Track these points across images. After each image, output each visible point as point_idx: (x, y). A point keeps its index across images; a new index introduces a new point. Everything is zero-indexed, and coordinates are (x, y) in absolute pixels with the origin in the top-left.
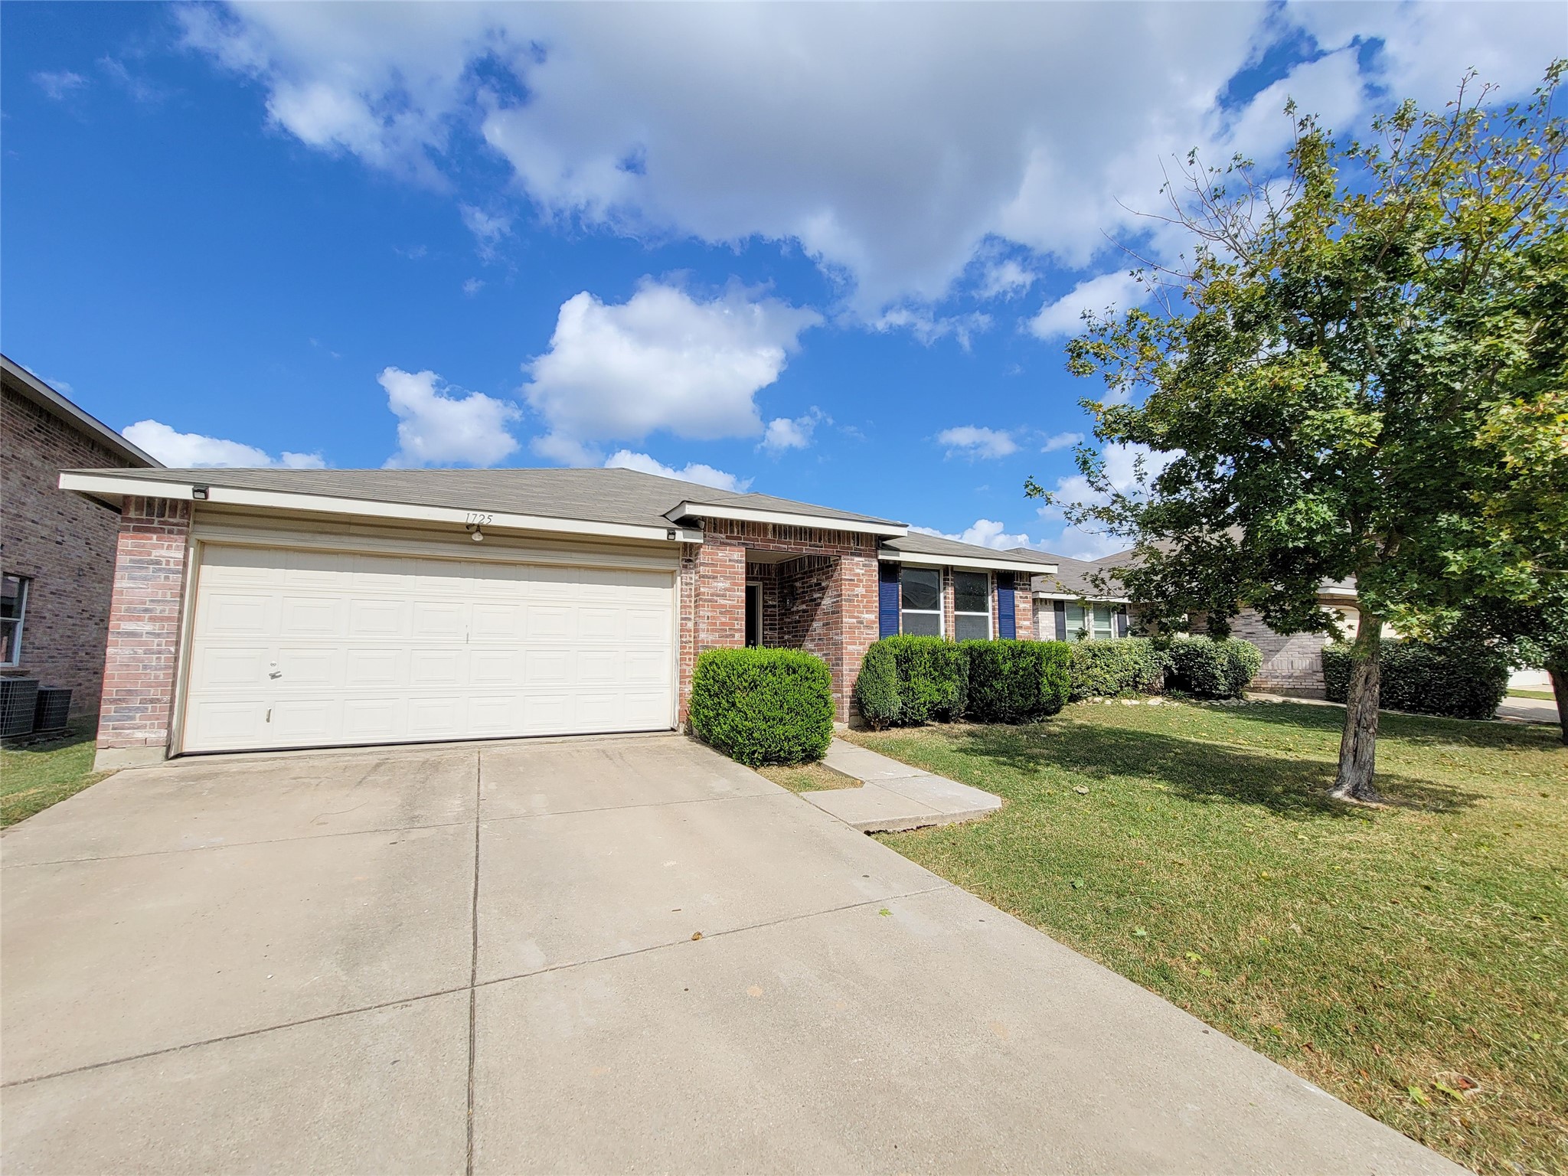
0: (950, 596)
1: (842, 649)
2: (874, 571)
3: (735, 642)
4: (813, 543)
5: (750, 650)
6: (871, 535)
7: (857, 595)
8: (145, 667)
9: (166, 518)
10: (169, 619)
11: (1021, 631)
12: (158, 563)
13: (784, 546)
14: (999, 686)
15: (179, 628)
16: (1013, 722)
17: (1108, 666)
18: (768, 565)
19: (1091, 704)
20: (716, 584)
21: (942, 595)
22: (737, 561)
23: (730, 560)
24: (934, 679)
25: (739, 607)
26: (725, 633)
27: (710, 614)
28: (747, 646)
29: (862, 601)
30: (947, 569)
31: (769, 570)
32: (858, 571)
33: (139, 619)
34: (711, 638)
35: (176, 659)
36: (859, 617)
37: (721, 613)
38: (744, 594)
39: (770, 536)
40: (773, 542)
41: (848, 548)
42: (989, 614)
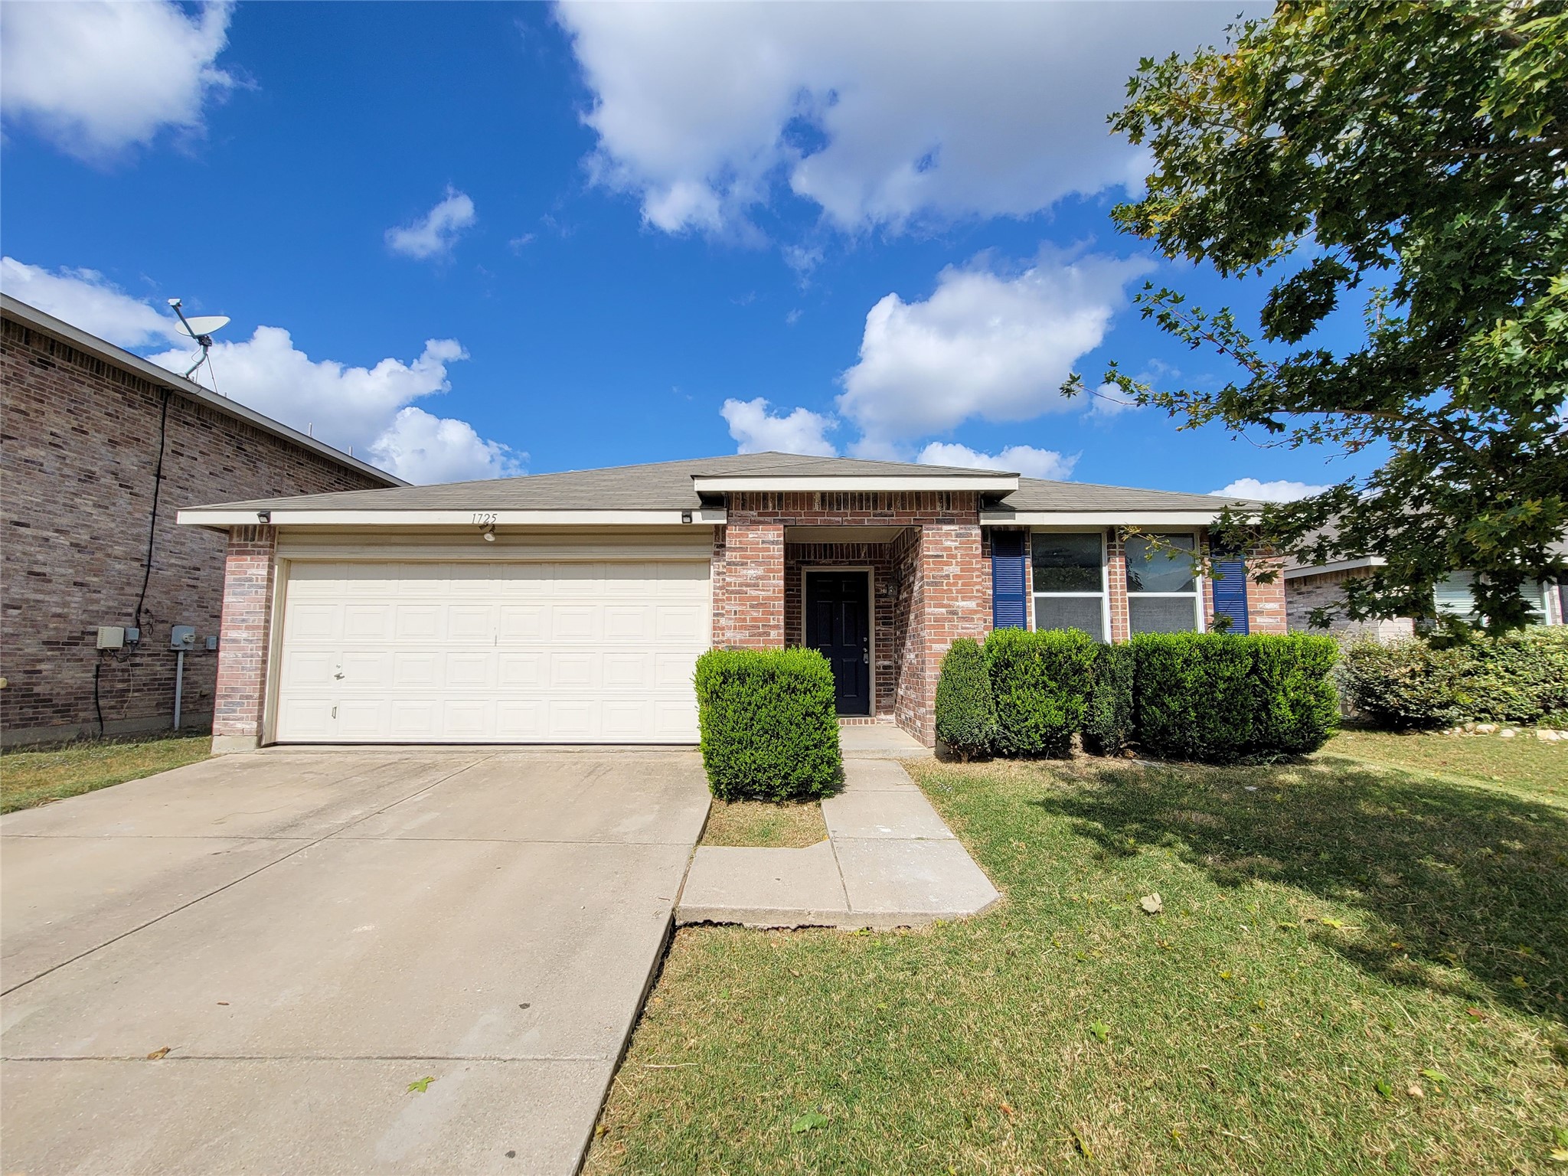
0: (1118, 570)
1: (923, 648)
2: (975, 542)
3: (771, 641)
4: (879, 511)
5: (792, 653)
6: (969, 493)
7: (948, 576)
8: (243, 669)
9: (256, 542)
10: (258, 627)
11: (1259, 619)
12: (251, 580)
13: (837, 519)
14: (1175, 706)
15: (267, 635)
16: (1210, 760)
17: (1513, 673)
18: (880, 545)
19: (1472, 734)
20: (745, 572)
21: (1105, 570)
22: (773, 543)
23: (763, 542)
24: (1051, 692)
25: (777, 599)
26: (759, 631)
27: (738, 609)
28: (787, 646)
29: (955, 584)
30: (1112, 531)
31: (881, 551)
32: (948, 544)
33: (239, 628)
34: (739, 637)
35: (264, 662)
36: (949, 606)
37: (752, 606)
38: (782, 582)
39: (817, 508)
40: (822, 514)
41: (933, 514)
42: (1198, 595)
